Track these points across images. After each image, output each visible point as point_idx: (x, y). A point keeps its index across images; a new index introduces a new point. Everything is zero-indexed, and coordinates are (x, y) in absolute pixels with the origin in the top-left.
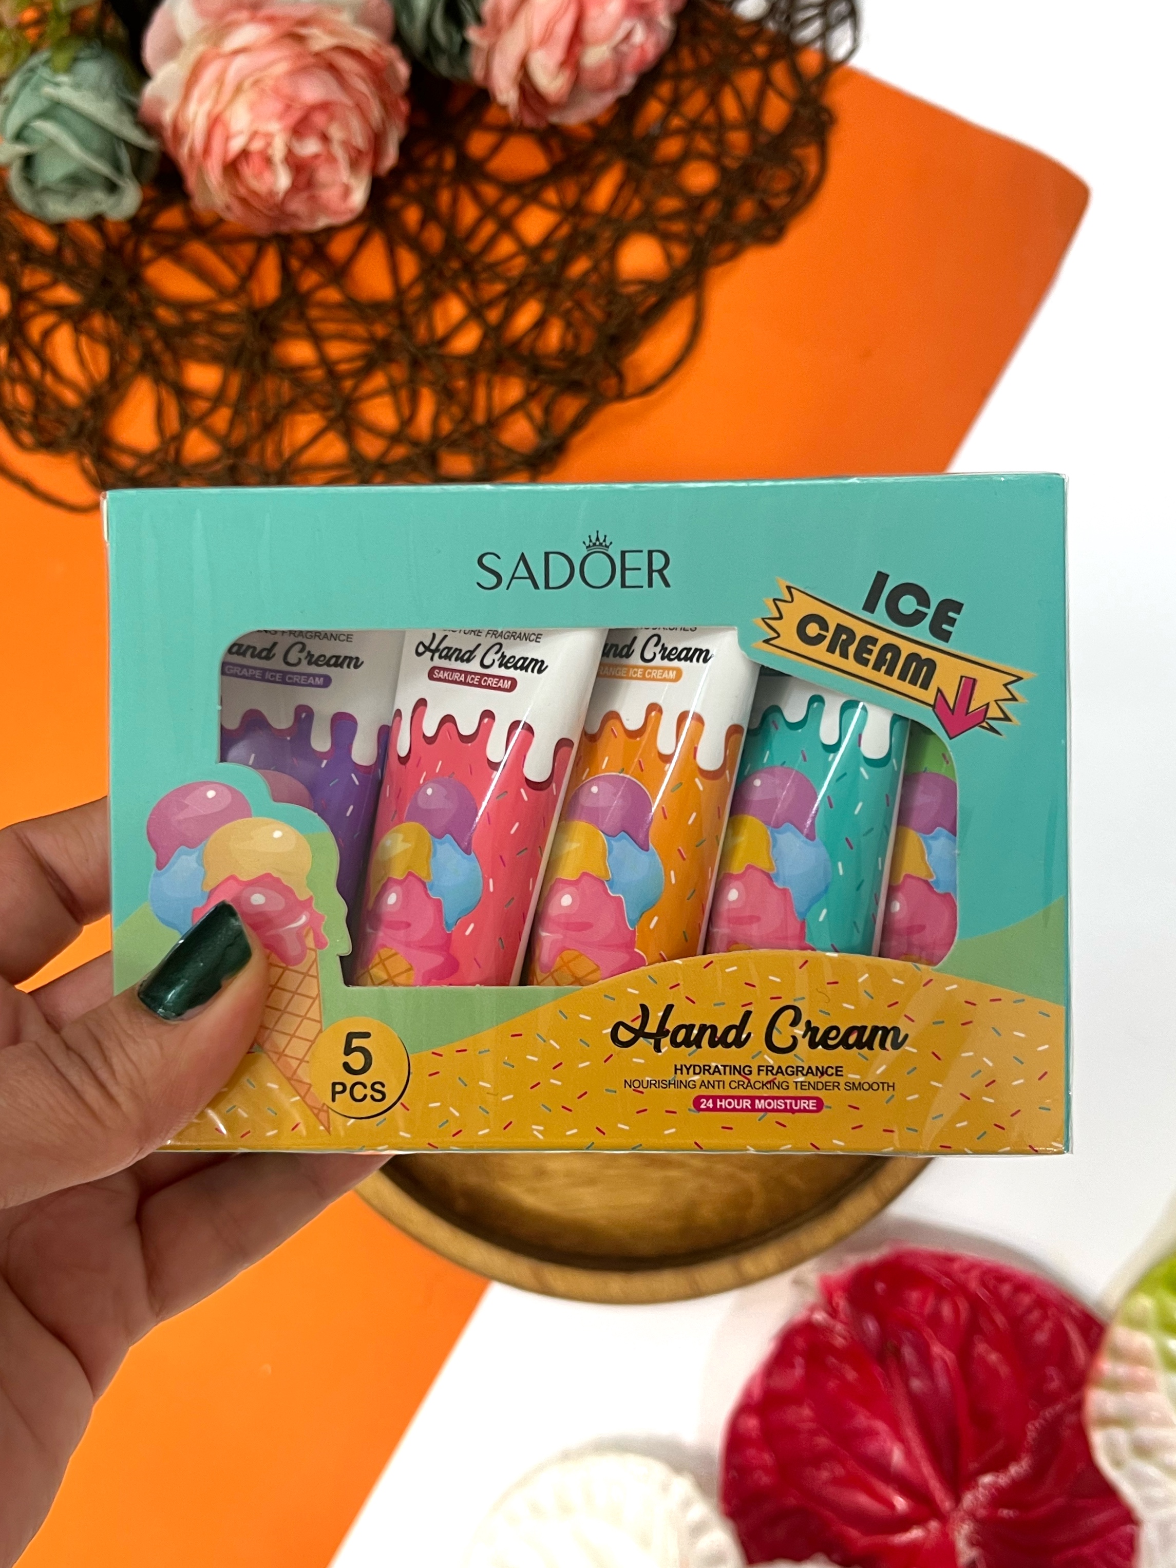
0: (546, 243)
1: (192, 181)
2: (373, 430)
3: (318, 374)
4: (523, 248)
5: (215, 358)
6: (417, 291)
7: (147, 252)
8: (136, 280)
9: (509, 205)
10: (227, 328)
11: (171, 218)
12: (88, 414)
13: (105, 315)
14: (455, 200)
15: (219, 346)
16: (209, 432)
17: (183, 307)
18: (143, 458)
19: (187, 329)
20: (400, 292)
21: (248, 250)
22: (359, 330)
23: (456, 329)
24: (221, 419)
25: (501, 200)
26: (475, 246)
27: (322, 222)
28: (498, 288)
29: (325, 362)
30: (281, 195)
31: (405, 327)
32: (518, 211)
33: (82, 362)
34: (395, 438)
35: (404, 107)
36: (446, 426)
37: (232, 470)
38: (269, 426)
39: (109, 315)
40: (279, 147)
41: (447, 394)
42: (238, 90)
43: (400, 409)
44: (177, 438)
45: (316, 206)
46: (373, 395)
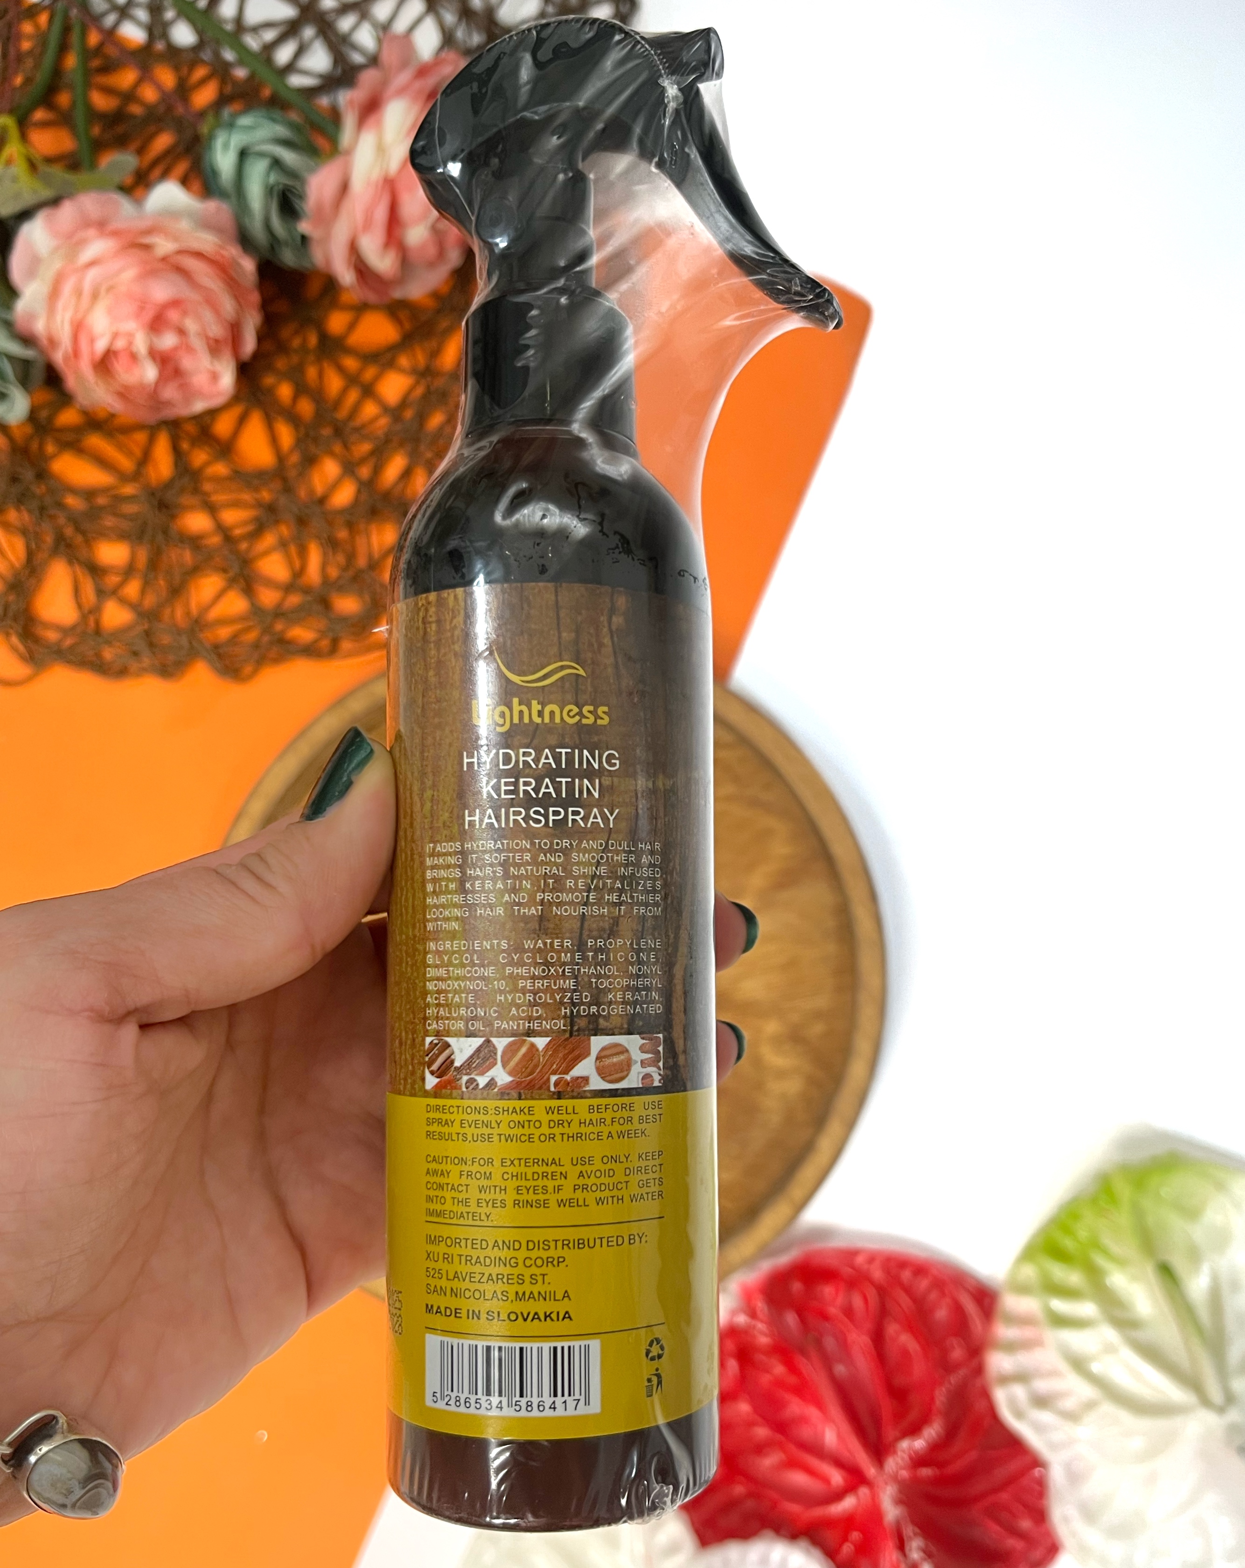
0: (404, 403)
1: (71, 382)
2: (270, 583)
3: (215, 540)
4: (386, 409)
5: (123, 536)
6: (295, 458)
7: (50, 448)
8: (42, 475)
9: (370, 373)
10: (130, 509)
11: (68, 417)
12: (12, 599)
13: (18, 510)
14: (321, 375)
15: (125, 525)
16: (124, 601)
17: (89, 494)
18: (66, 631)
19: (94, 513)
20: (281, 458)
21: (141, 437)
22: (247, 496)
23: (334, 486)
24: (132, 589)
25: (361, 370)
26: (342, 414)
27: (199, 406)
28: (365, 447)
29: (222, 529)
30: (153, 385)
31: (288, 489)
32: (377, 378)
33: (1, 553)
34: (289, 588)
35: (255, 297)
36: (333, 572)
37: (147, 634)
38: (176, 591)
39: (22, 508)
40: (141, 344)
41: (331, 544)
42: (95, 296)
43: (290, 563)
44: (96, 610)
45: (188, 392)
46: (266, 553)
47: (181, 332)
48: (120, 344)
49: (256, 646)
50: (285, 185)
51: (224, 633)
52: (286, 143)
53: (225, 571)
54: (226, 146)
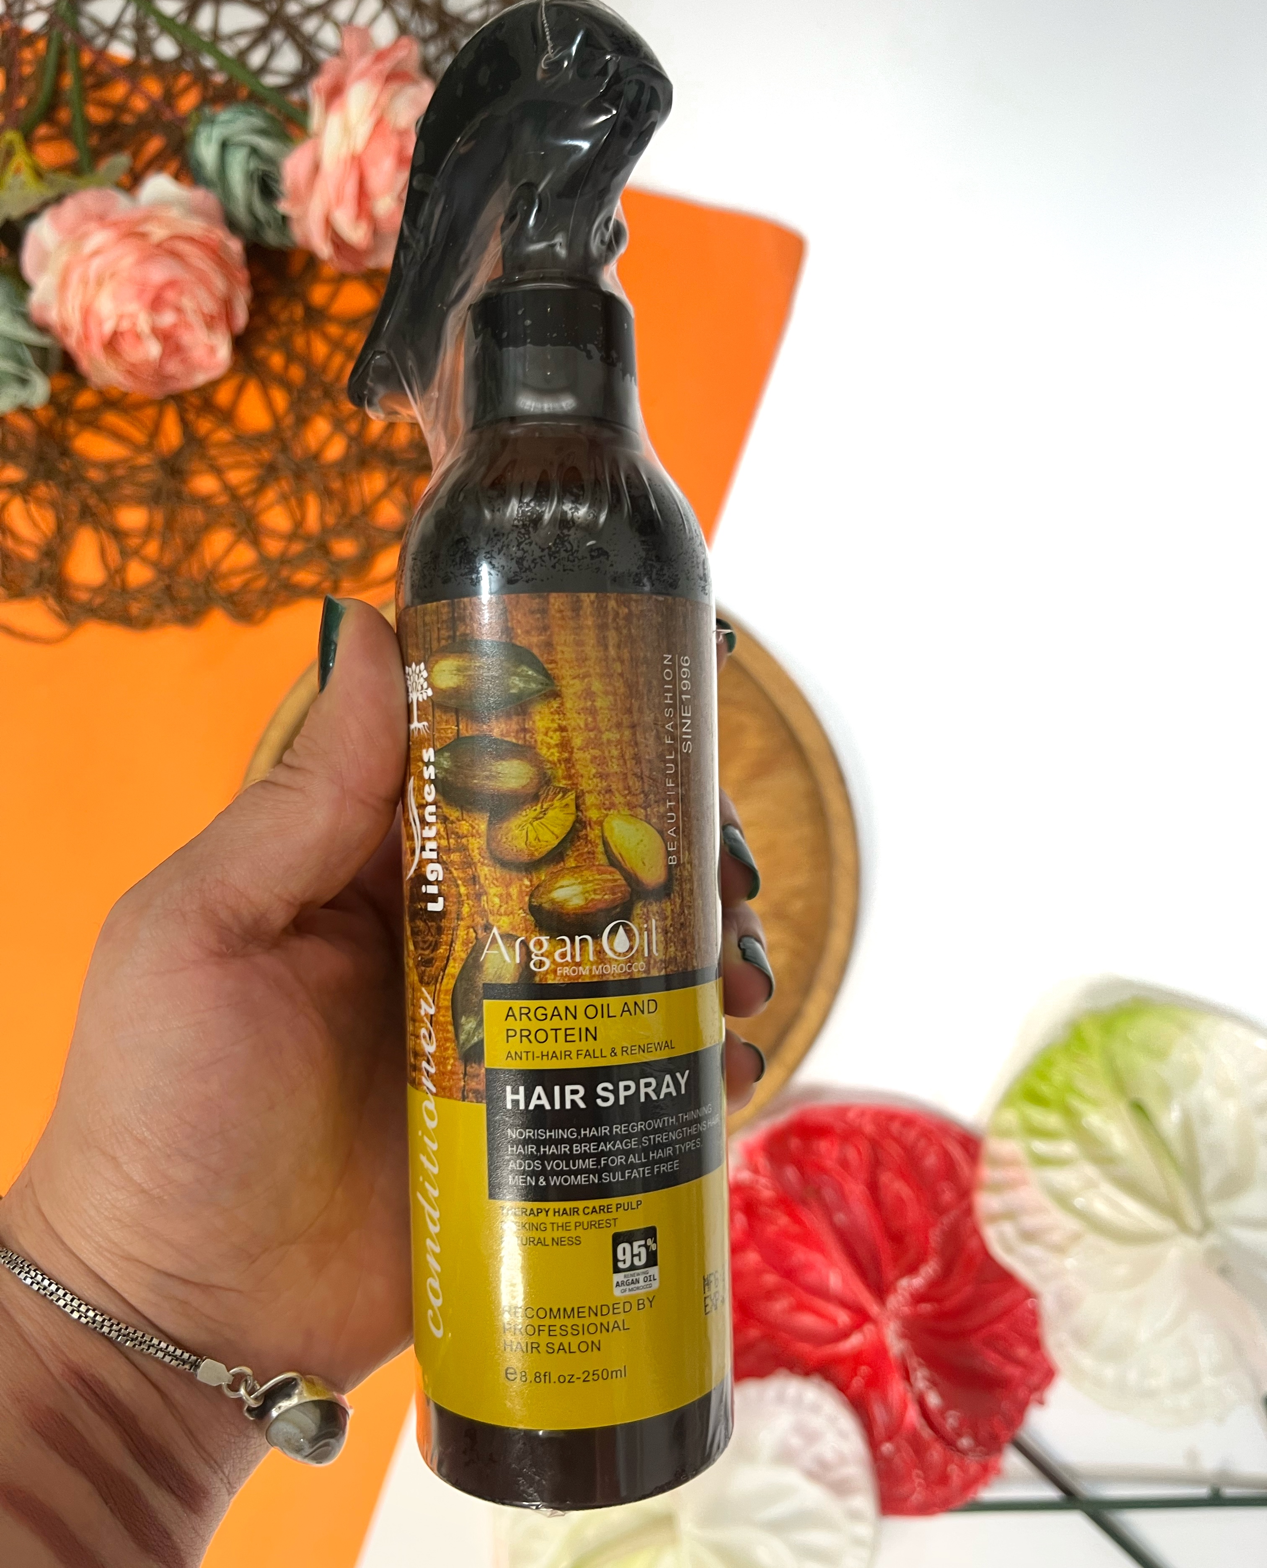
1: (84, 364)
2: (274, 534)
3: (223, 499)
5: (140, 501)
6: (290, 420)
7: (72, 428)
8: (66, 452)
9: (352, 338)
10: (146, 477)
11: (85, 399)
12: (46, 565)
13: (48, 486)
14: (308, 344)
15: (142, 492)
16: (145, 560)
17: (109, 466)
18: (96, 591)
20: (277, 420)
21: (150, 412)
22: (248, 458)
23: (325, 443)
24: (152, 549)
25: (344, 336)
26: (329, 377)
27: (200, 379)
29: (228, 488)
30: (158, 361)
31: (285, 448)
32: (359, 342)
33: (35, 525)
34: (292, 536)
35: (243, 275)
36: (331, 520)
37: (168, 588)
38: (191, 548)
39: (51, 483)
40: (143, 323)
41: (327, 494)
42: (100, 283)
43: (292, 514)
44: (121, 570)
45: (190, 367)
46: (270, 507)
47: (179, 310)
48: (125, 325)
49: (265, 592)
50: (263, 171)
51: (236, 582)
52: (262, 132)
53: (233, 525)
54: (209, 139)
